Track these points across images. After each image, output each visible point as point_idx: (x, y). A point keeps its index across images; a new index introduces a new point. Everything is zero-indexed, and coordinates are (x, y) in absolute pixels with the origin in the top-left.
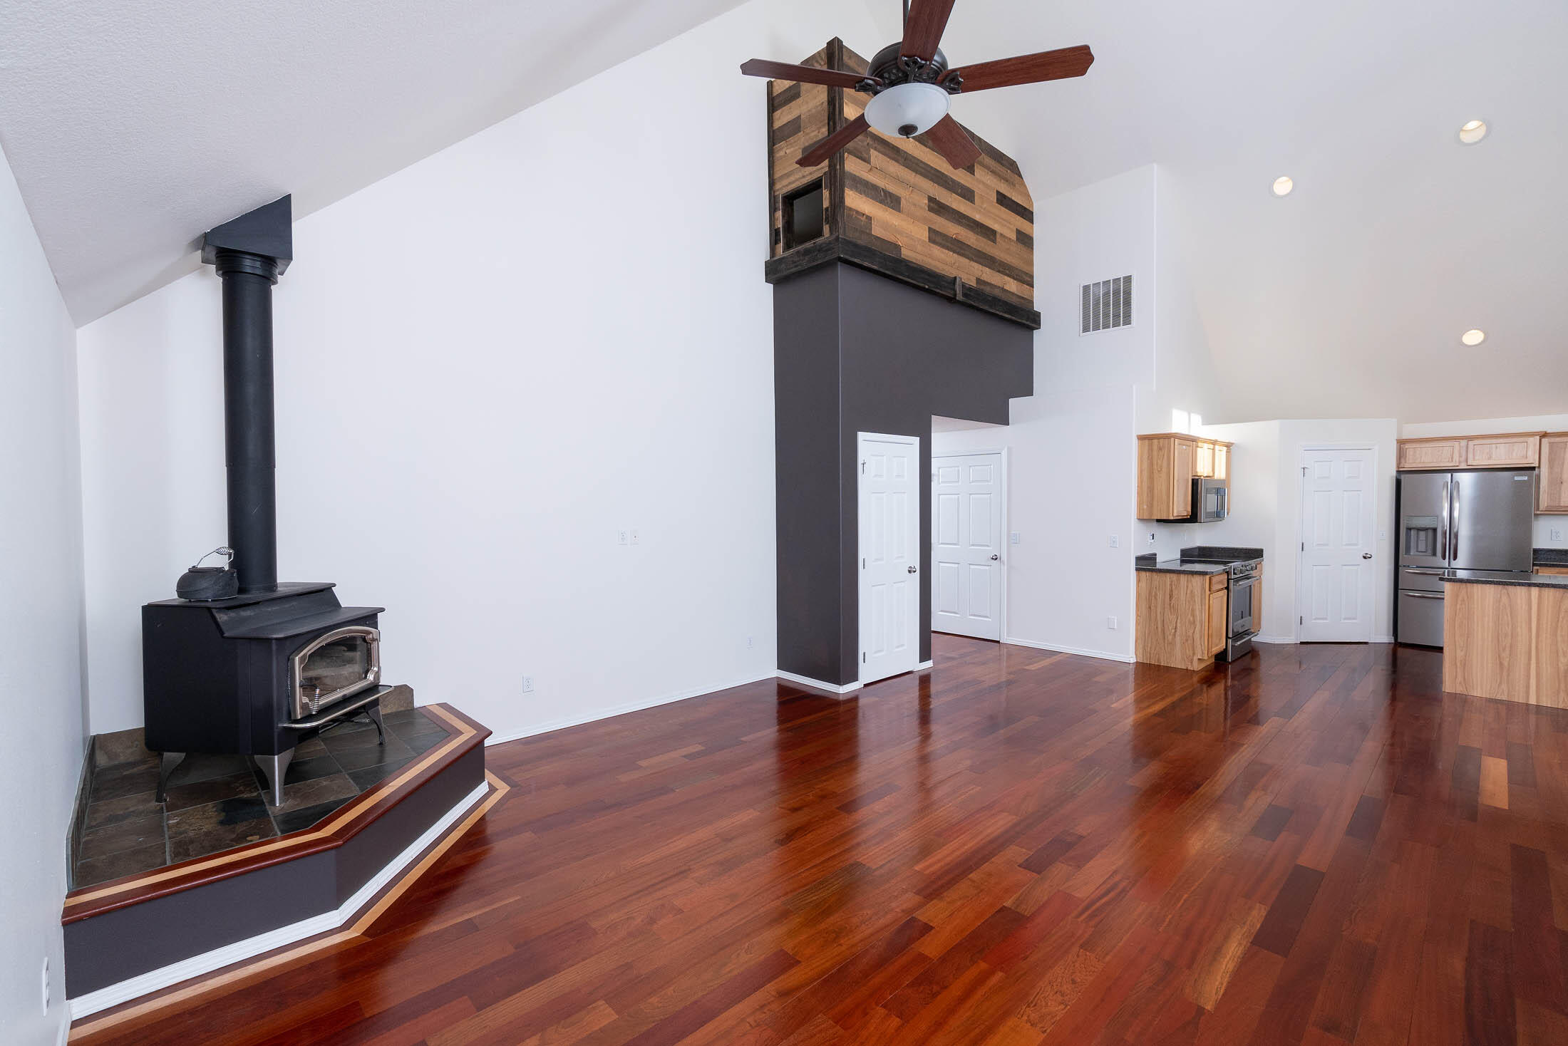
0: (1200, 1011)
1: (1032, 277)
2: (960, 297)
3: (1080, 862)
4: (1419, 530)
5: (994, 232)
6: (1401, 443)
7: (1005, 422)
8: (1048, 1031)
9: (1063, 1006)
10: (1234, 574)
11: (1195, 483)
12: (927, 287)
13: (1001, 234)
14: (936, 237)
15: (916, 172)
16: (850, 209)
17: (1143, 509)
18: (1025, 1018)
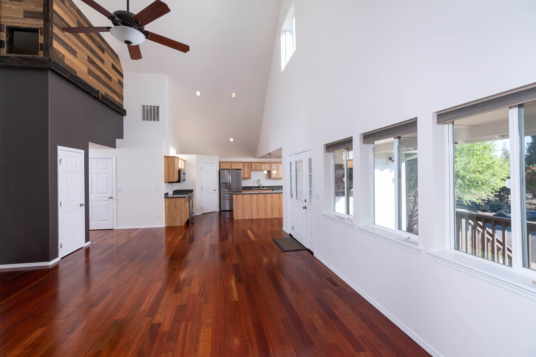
0: (236, 302)
1: (123, 97)
2: (100, 98)
3: (189, 284)
4: (224, 183)
5: (111, 78)
6: (220, 163)
7: (114, 147)
8: (211, 327)
9: (210, 319)
10: (191, 197)
11: (179, 171)
12: (88, 91)
13: (113, 79)
14: (90, 72)
15: (84, 45)
16: (55, 49)
17: (166, 179)
18: (204, 328)
